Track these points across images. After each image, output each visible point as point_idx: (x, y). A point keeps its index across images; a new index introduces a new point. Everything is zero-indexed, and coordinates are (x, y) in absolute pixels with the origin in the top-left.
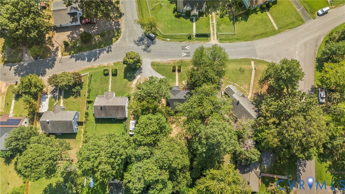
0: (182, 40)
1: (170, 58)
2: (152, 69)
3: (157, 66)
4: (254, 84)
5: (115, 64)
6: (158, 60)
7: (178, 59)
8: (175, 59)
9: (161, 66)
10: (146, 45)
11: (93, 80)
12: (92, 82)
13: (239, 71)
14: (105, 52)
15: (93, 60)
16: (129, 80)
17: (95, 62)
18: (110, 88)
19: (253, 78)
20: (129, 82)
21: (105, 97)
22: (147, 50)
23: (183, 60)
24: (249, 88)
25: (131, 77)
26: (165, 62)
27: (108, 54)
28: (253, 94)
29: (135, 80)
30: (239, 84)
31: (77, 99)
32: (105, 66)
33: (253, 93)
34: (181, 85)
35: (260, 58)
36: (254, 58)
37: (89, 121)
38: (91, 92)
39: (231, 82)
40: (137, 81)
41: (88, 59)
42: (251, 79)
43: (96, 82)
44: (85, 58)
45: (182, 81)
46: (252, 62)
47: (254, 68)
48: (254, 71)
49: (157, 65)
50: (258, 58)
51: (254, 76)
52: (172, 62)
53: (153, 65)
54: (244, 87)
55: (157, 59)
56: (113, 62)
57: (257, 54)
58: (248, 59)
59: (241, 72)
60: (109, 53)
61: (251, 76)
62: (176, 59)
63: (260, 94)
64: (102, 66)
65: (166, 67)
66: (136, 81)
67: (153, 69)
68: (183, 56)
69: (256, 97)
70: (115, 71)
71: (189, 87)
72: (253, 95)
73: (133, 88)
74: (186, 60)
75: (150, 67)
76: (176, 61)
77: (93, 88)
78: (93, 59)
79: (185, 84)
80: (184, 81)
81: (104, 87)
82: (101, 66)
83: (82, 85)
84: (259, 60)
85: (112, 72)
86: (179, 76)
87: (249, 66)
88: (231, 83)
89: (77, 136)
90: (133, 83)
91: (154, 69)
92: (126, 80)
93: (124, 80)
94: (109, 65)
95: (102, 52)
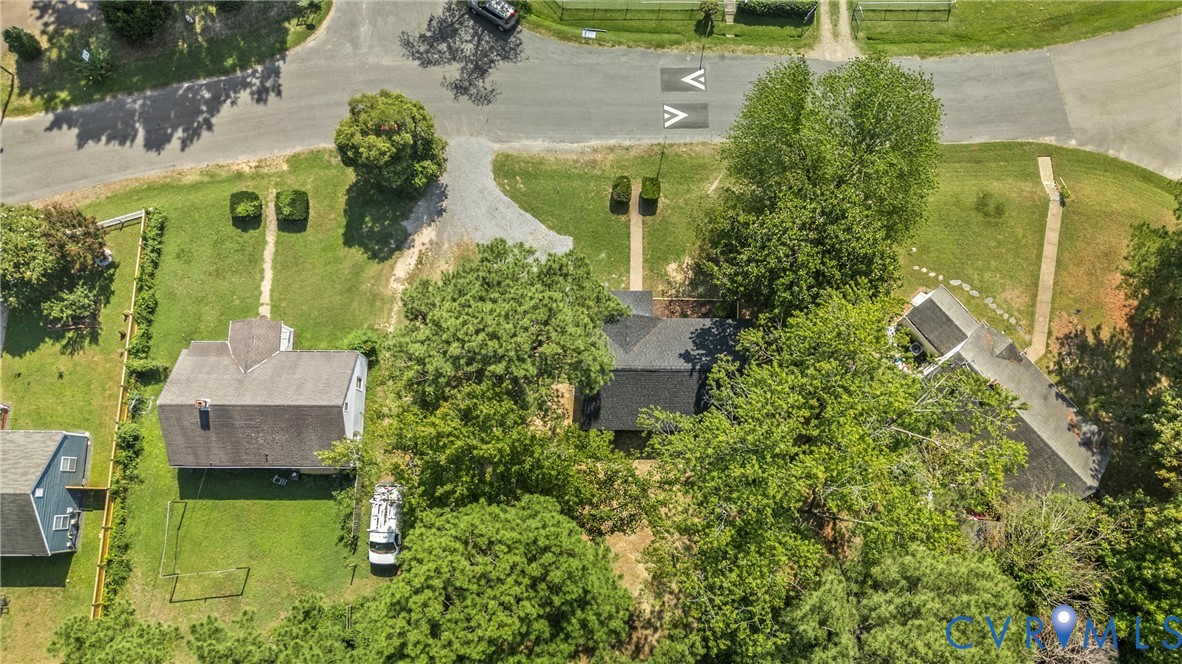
0: (666, 36)
1: (598, 134)
2: (498, 192)
3: (526, 175)
4: (1055, 284)
5: (295, 161)
6: (533, 146)
7: (645, 141)
8: (627, 143)
9: (553, 175)
10: (467, 59)
11: (170, 248)
12: (169, 263)
13: (973, 214)
14: (244, 95)
15: (175, 143)
16: (374, 256)
17: (187, 150)
18: (265, 297)
19: (1050, 251)
20: (374, 267)
21: (234, 349)
22: (473, 91)
23: (672, 145)
24: (1034, 305)
25: (383, 238)
26: (568, 156)
27: (260, 108)
28: (1053, 338)
29: (407, 252)
30: (976, 282)
31: (79, 356)
32: (239, 175)
33: (1055, 334)
34: (660, 288)
35: (1086, 144)
36: (1054, 143)
37: (142, 482)
38: (159, 318)
39: (931, 269)
40: (415, 257)
41: (148, 132)
42: (1039, 257)
43: (188, 262)
44: (133, 126)
45: (667, 261)
46: (1045, 164)
47: (1055, 197)
48: (1055, 211)
49: (528, 172)
50: (1073, 143)
51: (1056, 241)
52: (611, 157)
53: (506, 177)
54: (1006, 301)
55: (529, 143)
56: (289, 152)
57: (1070, 119)
58: (1021, 145)
59: (986, 215)
60: (266, 101)
61: (1043, 238)
62: (633, 142)
63: (1091, 340)
64: (224, 174)
65: (576, 183)
66: (413, 262)
67: (505, 192)
68: (667, 124)
69: (1069, 354)
70: (292, 203)
71: (700, 296)
72: (1055, 348)
73: (392, 300)
74: (685, 144)
75: (489, 181)
76: (633, 153)
77: (171, 295)
78: (179, 133)
79: (679, 277)
80: (673, 266)
81: (234, 293)
82: (218, 171)
83: (112, 280)
84: (1077, 151)
85: (278, 209)
86: (649, 236)
87: (1027, 186)
88: (932, 274)
89: (76, 571)
90: (392, 268)
91: (514, 195)
92: (357, 254)
93: (344, 251)
94: (265, 170)
95: (228, 97)
